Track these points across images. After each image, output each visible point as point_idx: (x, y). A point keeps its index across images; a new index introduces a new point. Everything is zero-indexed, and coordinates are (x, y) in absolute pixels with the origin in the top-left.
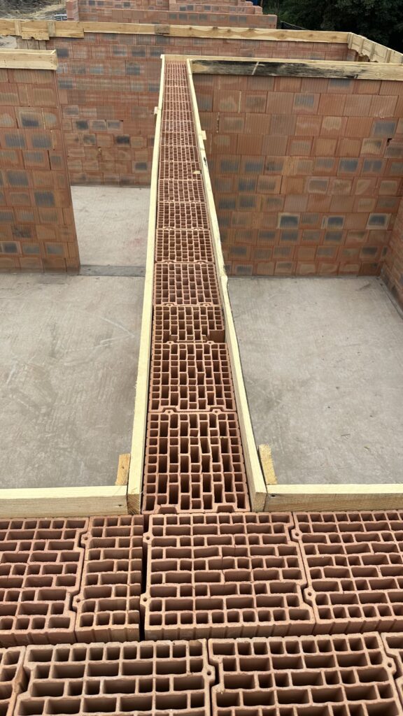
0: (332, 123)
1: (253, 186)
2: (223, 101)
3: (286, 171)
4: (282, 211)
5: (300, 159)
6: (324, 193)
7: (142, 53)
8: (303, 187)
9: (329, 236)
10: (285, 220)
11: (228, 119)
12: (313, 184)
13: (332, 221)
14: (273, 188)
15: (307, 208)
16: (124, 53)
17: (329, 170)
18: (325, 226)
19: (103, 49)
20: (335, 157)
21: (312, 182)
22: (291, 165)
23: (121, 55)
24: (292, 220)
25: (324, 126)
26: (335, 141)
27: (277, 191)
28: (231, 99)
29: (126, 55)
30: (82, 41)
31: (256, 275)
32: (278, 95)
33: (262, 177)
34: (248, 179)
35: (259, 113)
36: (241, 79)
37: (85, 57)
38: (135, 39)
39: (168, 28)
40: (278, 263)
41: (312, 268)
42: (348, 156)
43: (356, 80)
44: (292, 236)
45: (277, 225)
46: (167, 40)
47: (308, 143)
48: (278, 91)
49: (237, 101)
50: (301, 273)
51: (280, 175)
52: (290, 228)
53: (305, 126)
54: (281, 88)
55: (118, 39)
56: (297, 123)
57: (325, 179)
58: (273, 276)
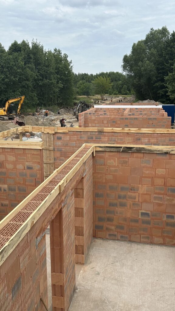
0: (161, 171)
1: (125, 197)
2: (109, 161)
3: (141, 191)
4: (141, 210)
5: (147, 186)
6: (162, 202)
7: (92, 138)
8: (150, 199)
9: (168, 224)
10: (143, 214)
11: (111, 168)
12: (155, 198)
13: (168, 217)
14: (135, 198)
15: (154, 209)
16: (84, 138)
17: (162, 192)
18: (165, 219)
19: (76, 137)
20: (164, 186)
21: (154, 197)
22: (143, 189)
23: (83, 139)
24: (147, 214)
25: (157, 172)
26: (164, 179)
27: (137, 200)
28: (112, 161)
29: (85, 139)
30: (68, 134)
31: (131, 241)
32: (133, 159)
33: (129, 193)
34: (122, 194)
35: (125, 166)
36: (116, 153)
37: (68, 139)
38: (89, 133)
39: (103, 129)
40: (142, 236)
41: (161, 240)
42: (171, 186)
43: (169, 154)
44: (148, 223)
45: (139, 216)
46: (103, 133)
47: (150, 180)
48: (133, 157)
49: (115, 162)
50: (155, 242)
51: (138, 193)
52: (146, 218)
53: (147, 172)
54: (134, 157)
55: (82, 133)
56: (144, 171)
57: (162, 196)
58: (140, 242)
